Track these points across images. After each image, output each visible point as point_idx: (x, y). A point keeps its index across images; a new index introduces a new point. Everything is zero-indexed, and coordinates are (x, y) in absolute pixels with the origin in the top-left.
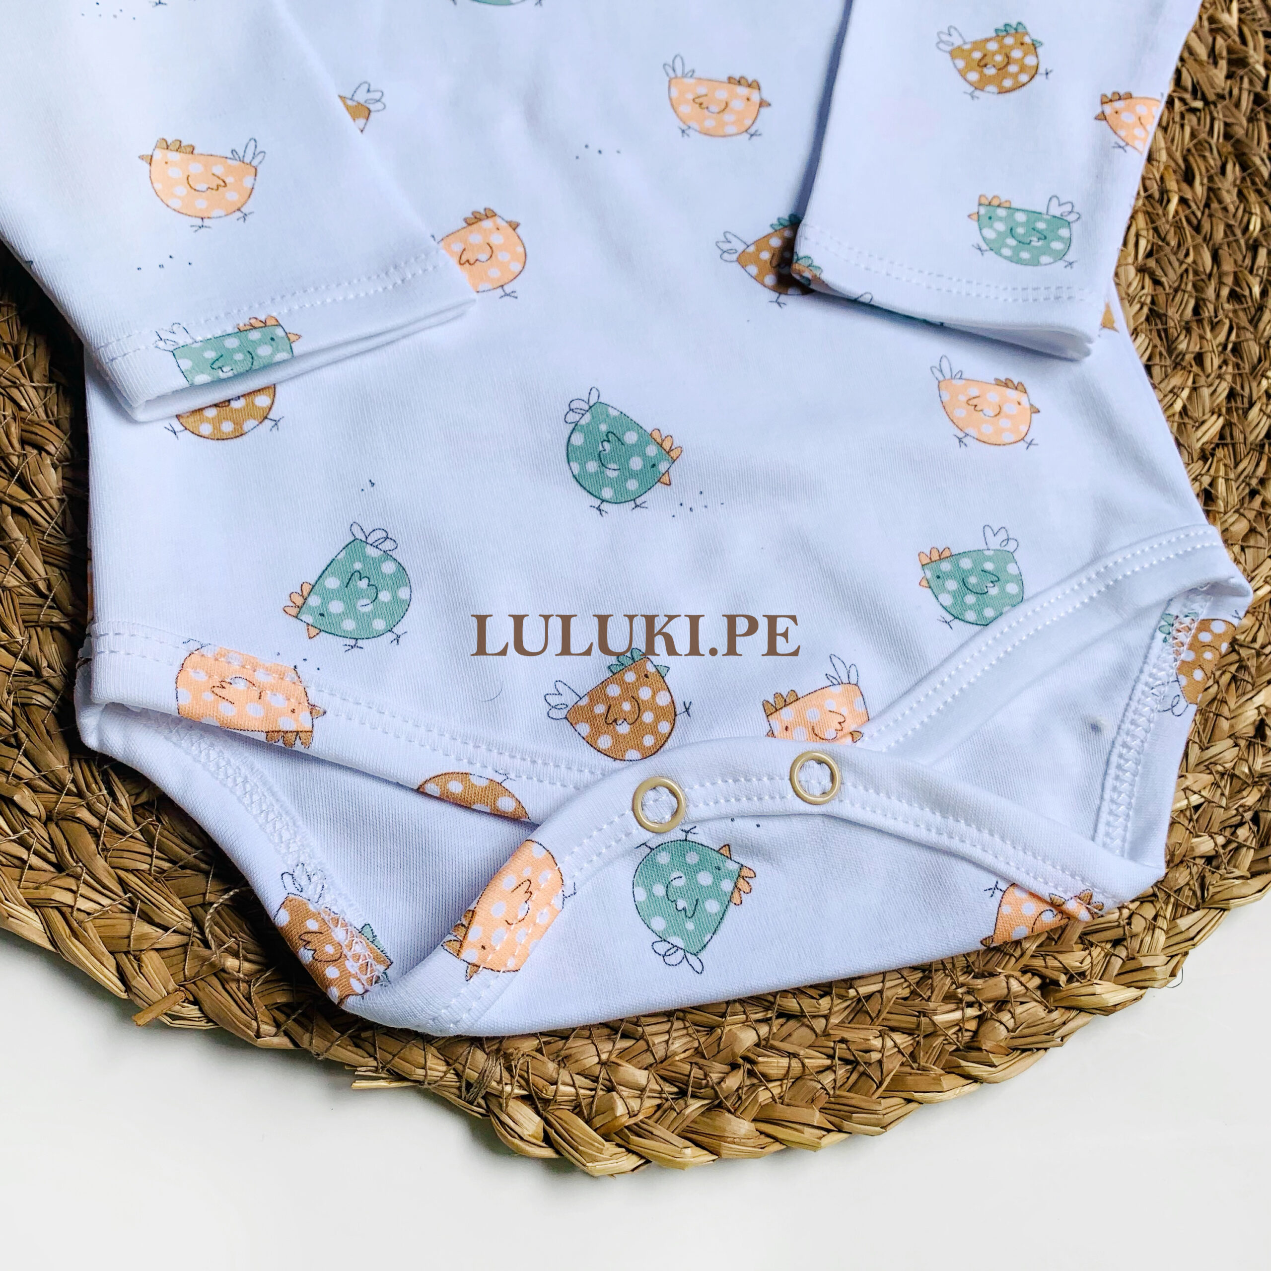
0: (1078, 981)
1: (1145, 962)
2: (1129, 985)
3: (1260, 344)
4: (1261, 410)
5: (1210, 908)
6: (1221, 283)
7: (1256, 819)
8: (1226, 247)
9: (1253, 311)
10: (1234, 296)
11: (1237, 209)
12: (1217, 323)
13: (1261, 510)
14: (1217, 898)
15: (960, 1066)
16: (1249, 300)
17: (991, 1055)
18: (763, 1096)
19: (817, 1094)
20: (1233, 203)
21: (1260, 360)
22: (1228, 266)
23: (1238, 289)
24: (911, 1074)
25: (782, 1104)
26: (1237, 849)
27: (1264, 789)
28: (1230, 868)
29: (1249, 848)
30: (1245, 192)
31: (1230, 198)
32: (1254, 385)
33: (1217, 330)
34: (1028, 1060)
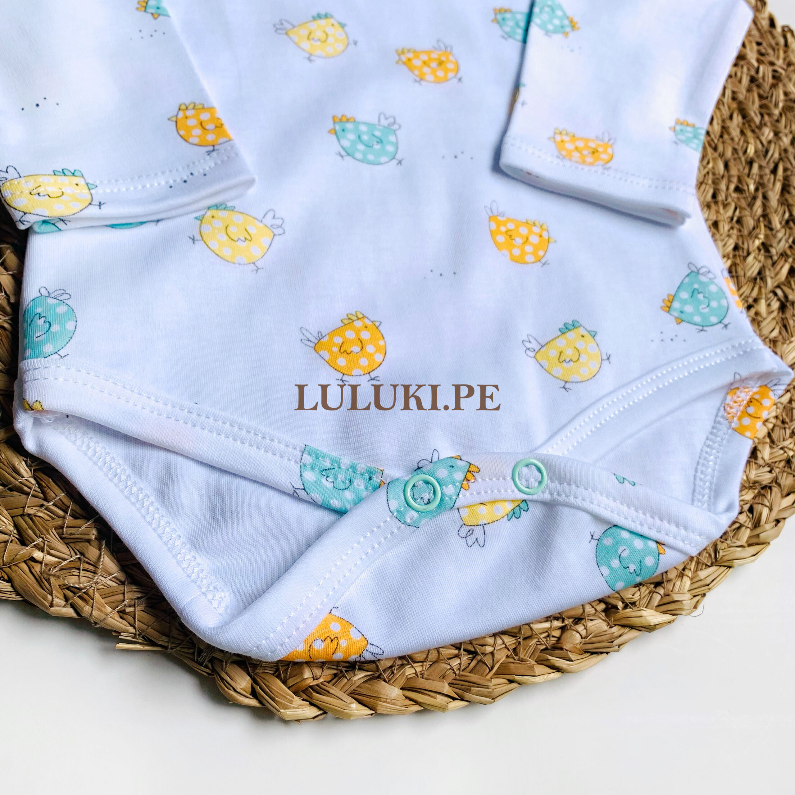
0: (630, 608)
1: (676, 597)
2: (664, 612)
3: (754, 219)
4: (755, 258)
5: (720, 566)
6: (729, 181)
8: (732, 161)
9: (749, 199)
11: (740, 140)
14: (726, 558)
15: (548, 660)
17: (569, 653)
18: (409, 671)
19: (447, 673)
20: (737, 136)
21: (754, 228)
22: (734, 171)
23: (740, 186)
24: (513, 663)
25: (422, 678)
28: (734, 540)
29: (747, 527)
31: (735, 133)
32: (751, 242)
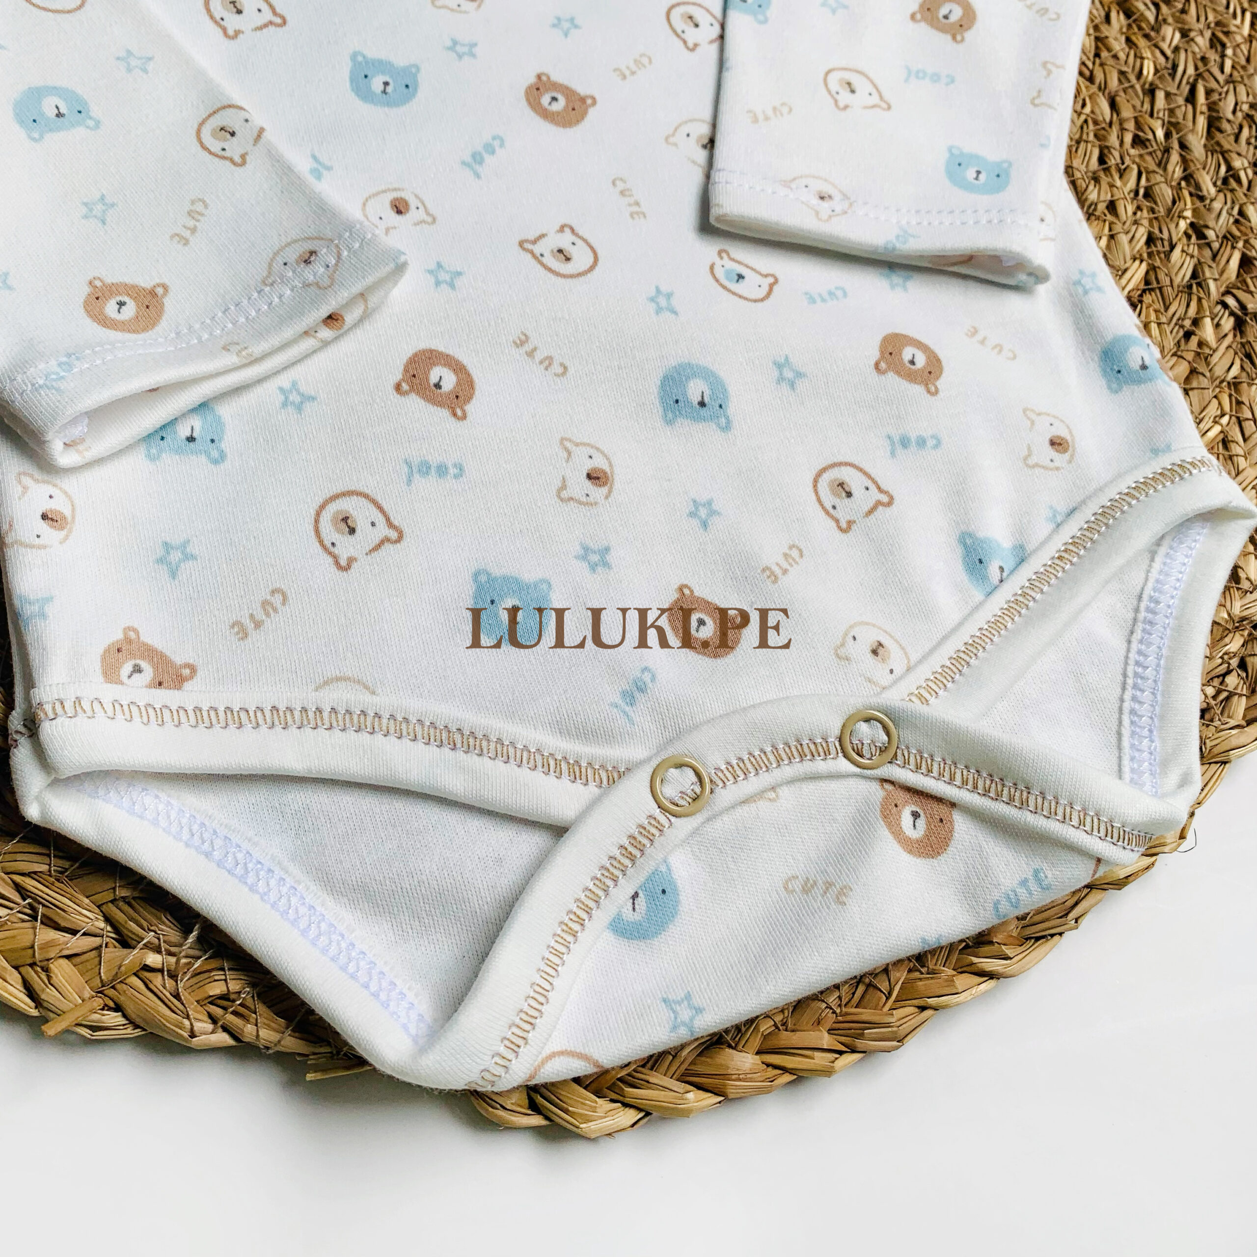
7: (1243, 665)
10: (1138, 141)
12: (1125, 169)
13: (1199, 350)
16: (1154, 144)
26: (1227, 699)
27: (1246, 633)
30: (1134, 38)
33: (1125, 177)
34: (1043, 948)
